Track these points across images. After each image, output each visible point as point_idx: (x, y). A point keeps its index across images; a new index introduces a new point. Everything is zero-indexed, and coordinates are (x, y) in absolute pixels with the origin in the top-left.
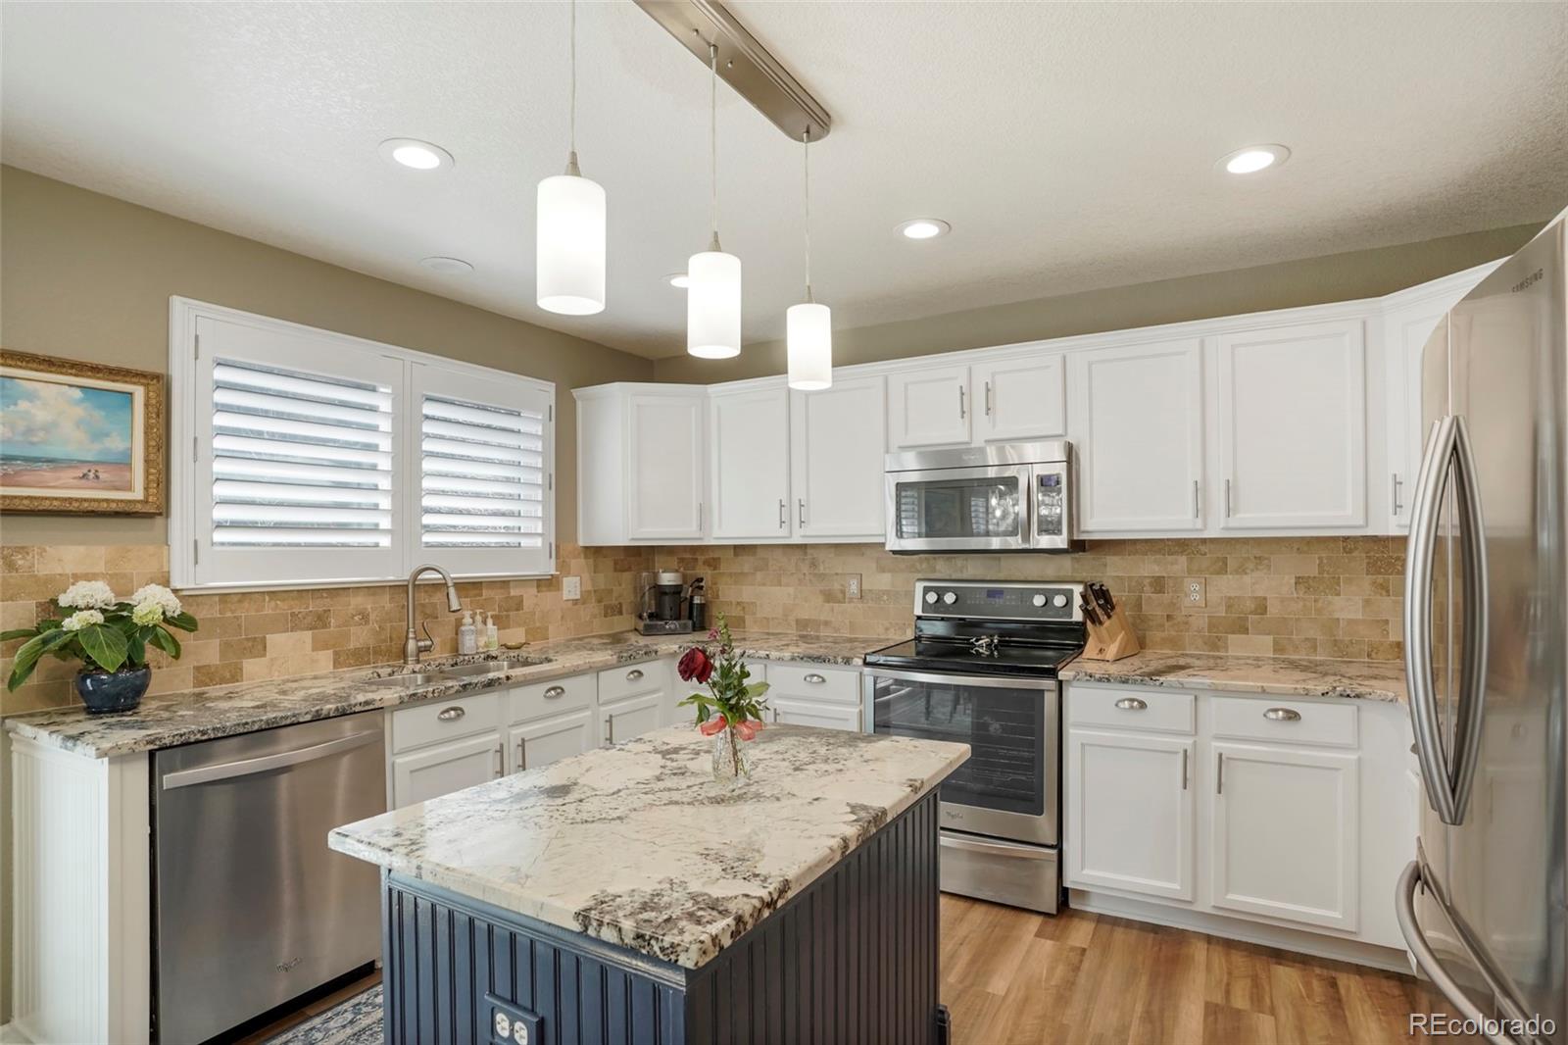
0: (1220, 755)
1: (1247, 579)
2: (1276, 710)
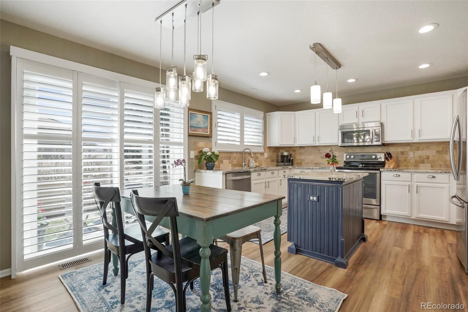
0: (417, 185)
1: (424, 151)
2: (430, 176)
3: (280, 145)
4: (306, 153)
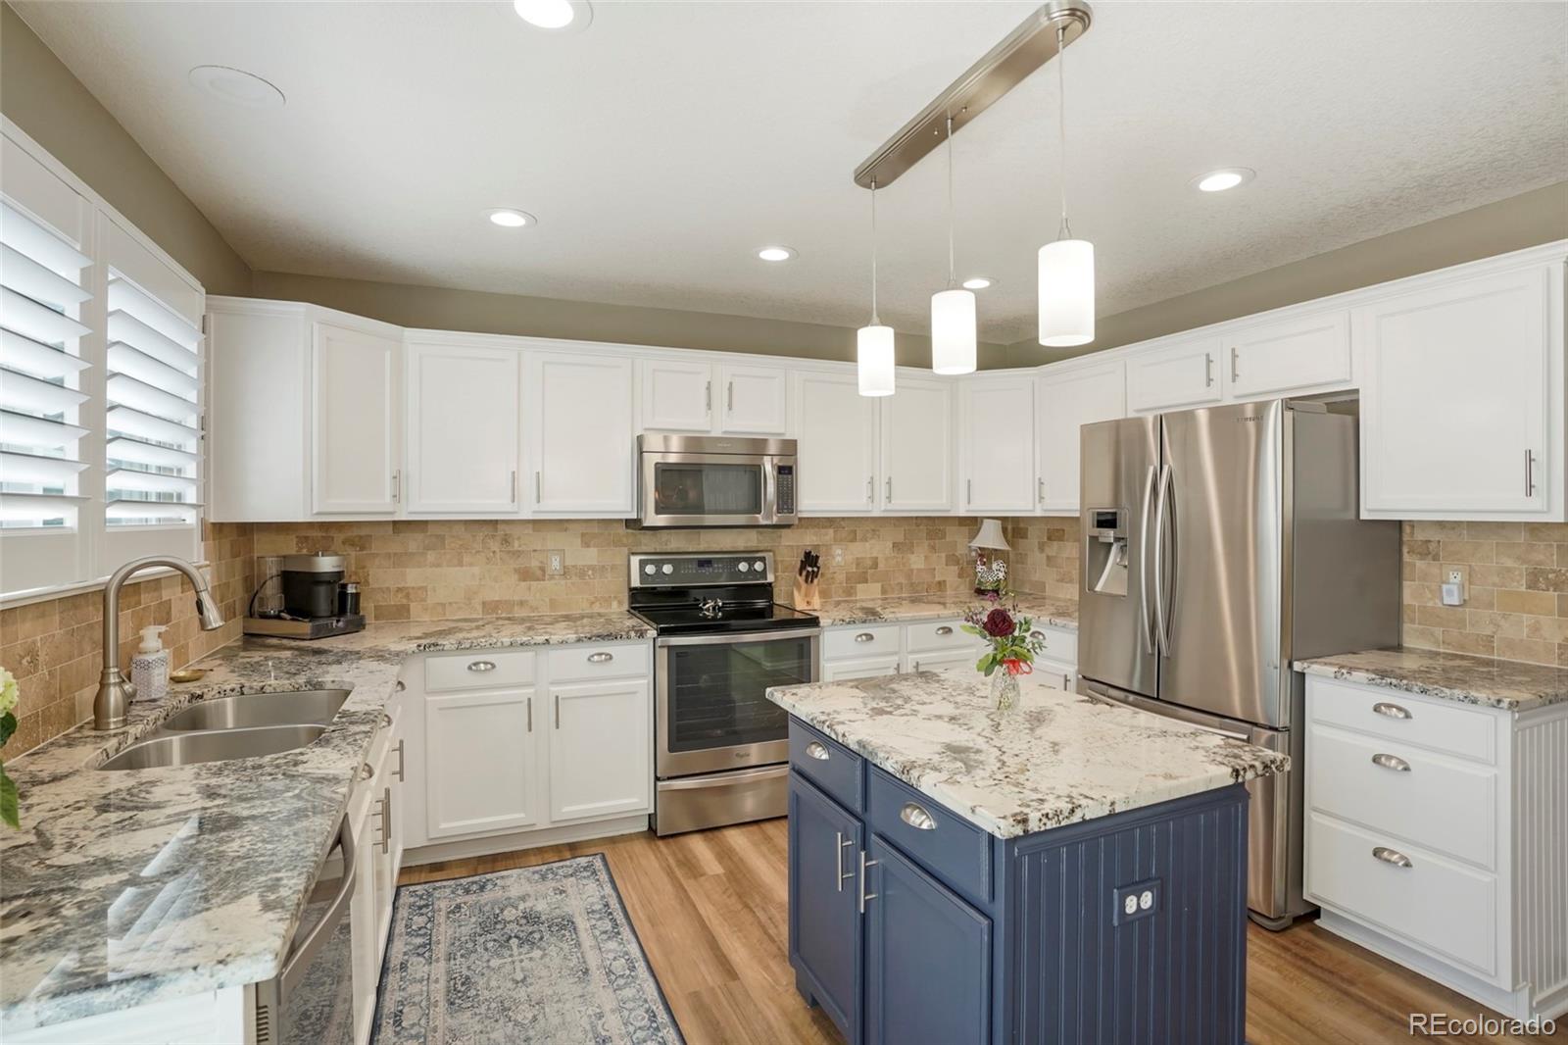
0: (917, 664)
1: (867, 545)
2: (937, 629)
3: (318, 514)
4: (431, 556)
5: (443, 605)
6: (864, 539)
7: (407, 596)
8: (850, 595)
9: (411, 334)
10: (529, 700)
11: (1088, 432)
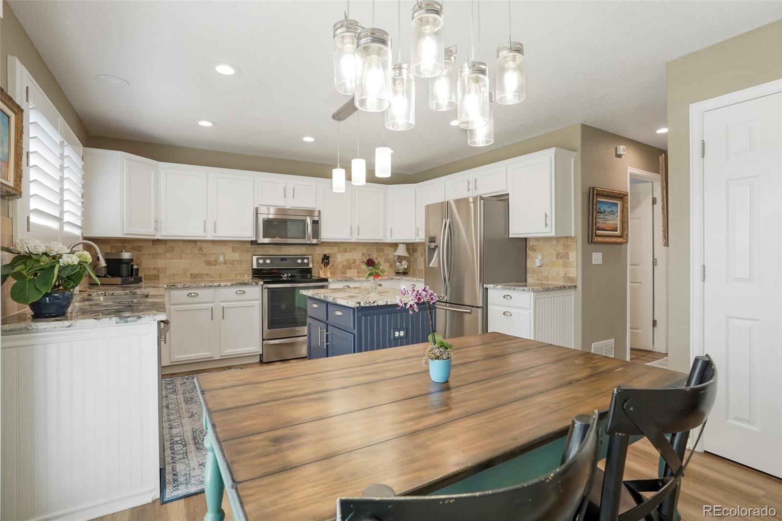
1: (352, 254)
3: (126, 234)
4: (168, 255)
5: (173, 275)
6: (350, 252)
7: (158, 270)
8: (344, 274)
9: (162, 164)
10: (212, 308)
11: (428, 208)
